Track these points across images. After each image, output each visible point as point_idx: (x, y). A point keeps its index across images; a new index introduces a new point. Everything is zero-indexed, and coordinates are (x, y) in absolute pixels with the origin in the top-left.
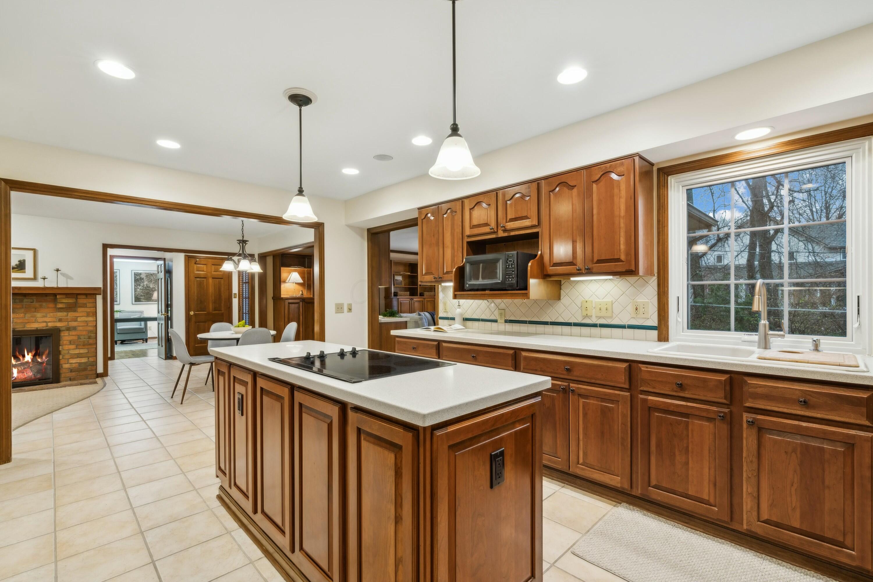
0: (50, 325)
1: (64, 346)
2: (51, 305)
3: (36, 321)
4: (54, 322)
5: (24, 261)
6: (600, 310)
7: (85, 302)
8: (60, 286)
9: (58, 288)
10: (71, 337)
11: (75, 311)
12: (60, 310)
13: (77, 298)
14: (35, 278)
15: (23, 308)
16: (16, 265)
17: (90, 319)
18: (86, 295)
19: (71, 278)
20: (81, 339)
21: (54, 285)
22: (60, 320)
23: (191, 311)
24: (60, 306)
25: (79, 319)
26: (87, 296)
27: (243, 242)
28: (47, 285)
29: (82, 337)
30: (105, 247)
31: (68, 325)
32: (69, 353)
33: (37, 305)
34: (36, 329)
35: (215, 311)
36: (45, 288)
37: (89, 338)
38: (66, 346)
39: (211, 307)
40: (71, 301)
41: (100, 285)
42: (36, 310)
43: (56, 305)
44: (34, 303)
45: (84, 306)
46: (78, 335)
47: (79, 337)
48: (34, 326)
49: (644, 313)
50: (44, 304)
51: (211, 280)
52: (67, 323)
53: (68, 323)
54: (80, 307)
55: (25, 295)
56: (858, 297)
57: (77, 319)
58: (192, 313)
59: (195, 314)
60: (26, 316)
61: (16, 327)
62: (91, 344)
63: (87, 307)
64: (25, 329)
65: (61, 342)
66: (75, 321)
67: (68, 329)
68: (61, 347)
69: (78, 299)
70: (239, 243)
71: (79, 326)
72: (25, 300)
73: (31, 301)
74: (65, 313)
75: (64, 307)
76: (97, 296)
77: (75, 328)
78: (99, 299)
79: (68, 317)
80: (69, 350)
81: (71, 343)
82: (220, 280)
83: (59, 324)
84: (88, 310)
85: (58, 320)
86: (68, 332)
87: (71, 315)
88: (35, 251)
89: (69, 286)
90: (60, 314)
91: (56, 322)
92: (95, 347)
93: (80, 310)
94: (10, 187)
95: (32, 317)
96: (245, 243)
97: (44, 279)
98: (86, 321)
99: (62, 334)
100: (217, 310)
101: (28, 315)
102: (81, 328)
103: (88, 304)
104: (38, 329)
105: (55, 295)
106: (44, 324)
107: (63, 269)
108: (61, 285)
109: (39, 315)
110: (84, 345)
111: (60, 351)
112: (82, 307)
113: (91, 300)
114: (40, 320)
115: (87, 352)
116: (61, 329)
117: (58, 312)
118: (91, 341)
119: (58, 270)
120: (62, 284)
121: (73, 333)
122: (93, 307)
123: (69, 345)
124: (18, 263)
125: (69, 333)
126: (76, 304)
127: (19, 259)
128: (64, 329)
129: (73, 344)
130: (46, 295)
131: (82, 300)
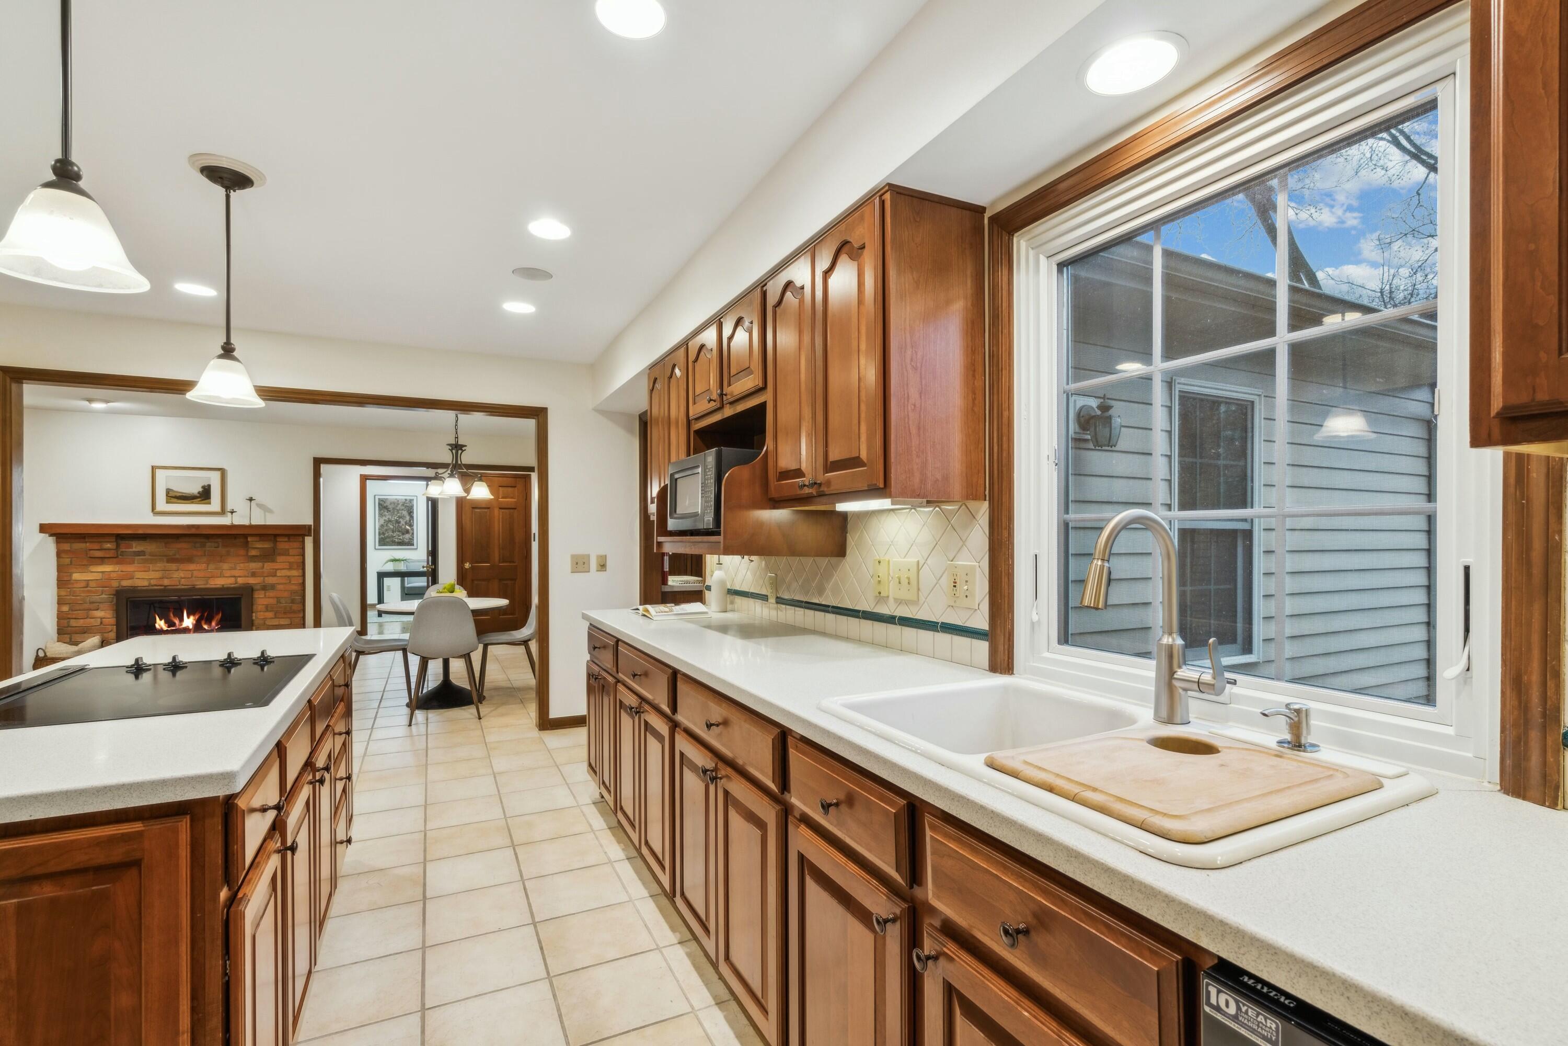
0: (241, 581)
1: (259, 613)
2: (242, 552)
3: (222, 576)
4: (245, 576)
5: (209, 486)
6: (900, 583)
7: (287, 547)
8: (253, 523)
9: (251, 527)
10: (267, 599)
11: (273, 561)
12: (253, 559)
13: (275, 542)
14: (223, 512)
15: (205, 555)
16: (199, 493)
17: (295, 573)
18: (288, 536)
19: (271, 511)
20: (281, 603)
21: (246, 522)
22: (254, 575)
23: (466, 563)
24: (253, 553)
25: (279, 574)
26: (289, 539)
27: (457, 448)
28: (236, 522)
29: (283, 601)
30: (318, 462)
31: (264, 581)
32: (265, 623)
33: (222, 550)
34: (221, 587)
35: (503, 562)
36: (233, 527)
37: (293, 601)
38: (262, 613)
39: (496, 556)
40: (267, 545)
41: (309, 521)
42: (222, 559)
43: (247, 551)
44: (220, 549)
45: (286, 553)
46: (277, 598)
47: (278, 599)
48: (219, 583)
49: (967, 596)
50: (232, 550)
51: (496, 511)
52: (262, 578)
53: (264, 579)
54: (280, 554)
55: (208, 537)
56: (1467, 569)
57: (276, 573)
58: (467, 565)
59: (472, 568)
60: (209, 568)
61: (196, 583)
62: (294, 612)
63: (289, 555)
64: (208, 586)
65: (255, 607)
66: (273, 576)
67: (265, 588)
68: (254, 614)
69: (278, 543)
70: (451, 450)
71: (278, 584)
72: (208, 544)
73: (216, 545)
74: (260, 564)
75: (258, 554)
76: (306, 537)
77: (273, 587)
78: (309, 542)
79: (264, 570)
80: (265, 619)
81: (267, 608)
82: (512, 511)
83: (252, 581)
84: (292, 559)
85: (250, 575)
86: (263, 592)
87: (268, 566)
88: (223, 472)
89: (268, 523)
90: (254, 566)
91: (248, 577)
92: (301, 615)
93: (280, 559)
94: (11, 378)
95: (216, 569)
96: (461, 449)
97: (232, 512)
98: (289, 577)
99: (256, 595)
100: (506, 562)
101: (212, 566)
102: (279, 587)
103: (290, 551)
104: (225, 586)
105: (245, 536)
106: (232, 580)
107: (258, 498)
108: (255, 522)
109: (225, 566)
110: (285, 613)
111: (253, 621)
112: (283, 555)
113: (297, 545)
114: (228, 573)
115: (289, 623)
116: (255, 588)
117: (251, 561)
118: (296, 607)
119: (251, 499)
120: (258, 519)
121: (271, 593)
122: (298, 555)
123: (265, 612)
124: (201, 490)
125: (265, 593)
126: (274, 550)
127: (203, 485)
128: (258, 587)
129: (270, 611)
130: (235, 536)
131: (283, 545)
